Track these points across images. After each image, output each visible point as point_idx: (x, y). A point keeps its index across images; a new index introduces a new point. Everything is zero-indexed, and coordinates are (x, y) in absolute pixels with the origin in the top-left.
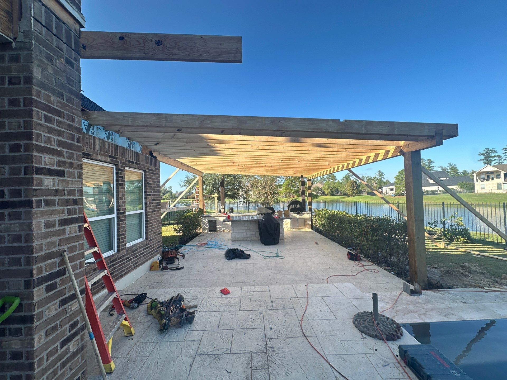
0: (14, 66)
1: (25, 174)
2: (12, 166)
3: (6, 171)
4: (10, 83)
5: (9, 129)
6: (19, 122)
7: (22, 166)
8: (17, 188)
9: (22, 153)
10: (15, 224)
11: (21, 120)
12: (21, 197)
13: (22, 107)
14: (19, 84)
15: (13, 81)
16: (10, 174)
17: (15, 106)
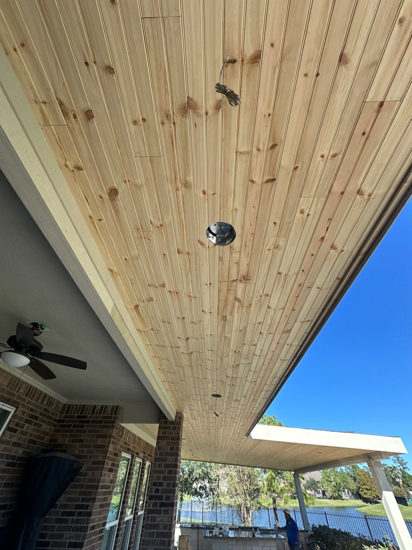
0: (174, 431)
1: (173, 487)
2: (168, 482)
3: (165, 485)
4: (172, 439)
5: (169, 462)
6: (173, 459)
7: (172, 482)
8: (168, 494)
9: (172, 475)
10: (165, 517)
11: (174, 458)
12: (169, 500)
13: (175, 451)
14: (175, 440)
15: (173, 438)
16: (167, 487)
17: (172, 450)
